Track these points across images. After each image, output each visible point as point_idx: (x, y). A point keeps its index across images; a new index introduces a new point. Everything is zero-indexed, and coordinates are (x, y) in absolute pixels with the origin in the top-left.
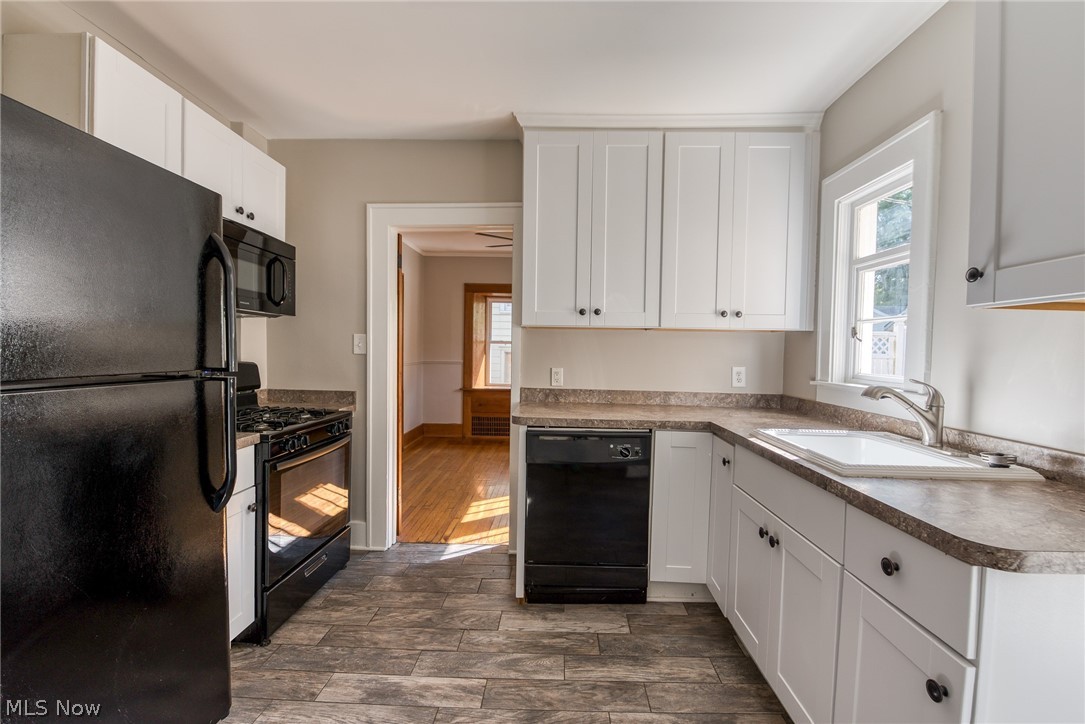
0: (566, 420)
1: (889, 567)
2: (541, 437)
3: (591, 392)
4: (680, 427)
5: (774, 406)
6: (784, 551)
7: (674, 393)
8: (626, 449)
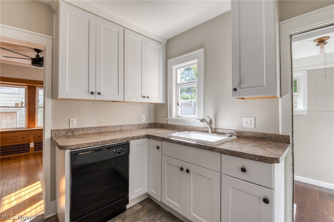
0: (93, 143)
1: (243, 170)
2: (80, 154)
3: (91, 128)
4: (138, 138)
5: (152, 126)
6: (192, 173)
7: (124, 125)
8: (120, 150)
